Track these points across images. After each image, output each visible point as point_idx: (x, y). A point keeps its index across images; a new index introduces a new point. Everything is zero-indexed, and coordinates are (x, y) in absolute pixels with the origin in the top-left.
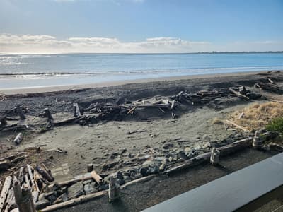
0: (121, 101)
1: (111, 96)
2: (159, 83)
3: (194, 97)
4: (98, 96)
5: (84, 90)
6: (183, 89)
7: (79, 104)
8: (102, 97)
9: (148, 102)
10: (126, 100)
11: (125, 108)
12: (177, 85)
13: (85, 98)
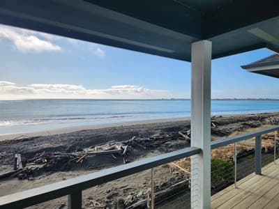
0: (72, 149)
1: (61, 144)
2: (115, 129)
3: (146, 141)
4: (46, 145)
5: (32, 139)
6: (136, 134)
7: (22, 155)
8: (51, 146)
9: (100, 149)
10: (77, 147)
11: (75, 156)
12: (132, 130)
13: (31, 148)
